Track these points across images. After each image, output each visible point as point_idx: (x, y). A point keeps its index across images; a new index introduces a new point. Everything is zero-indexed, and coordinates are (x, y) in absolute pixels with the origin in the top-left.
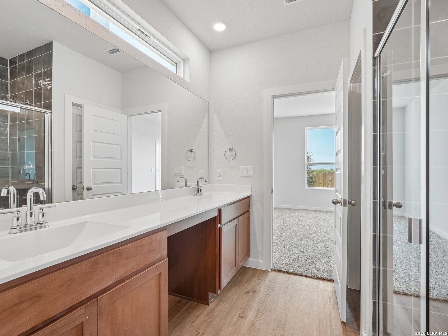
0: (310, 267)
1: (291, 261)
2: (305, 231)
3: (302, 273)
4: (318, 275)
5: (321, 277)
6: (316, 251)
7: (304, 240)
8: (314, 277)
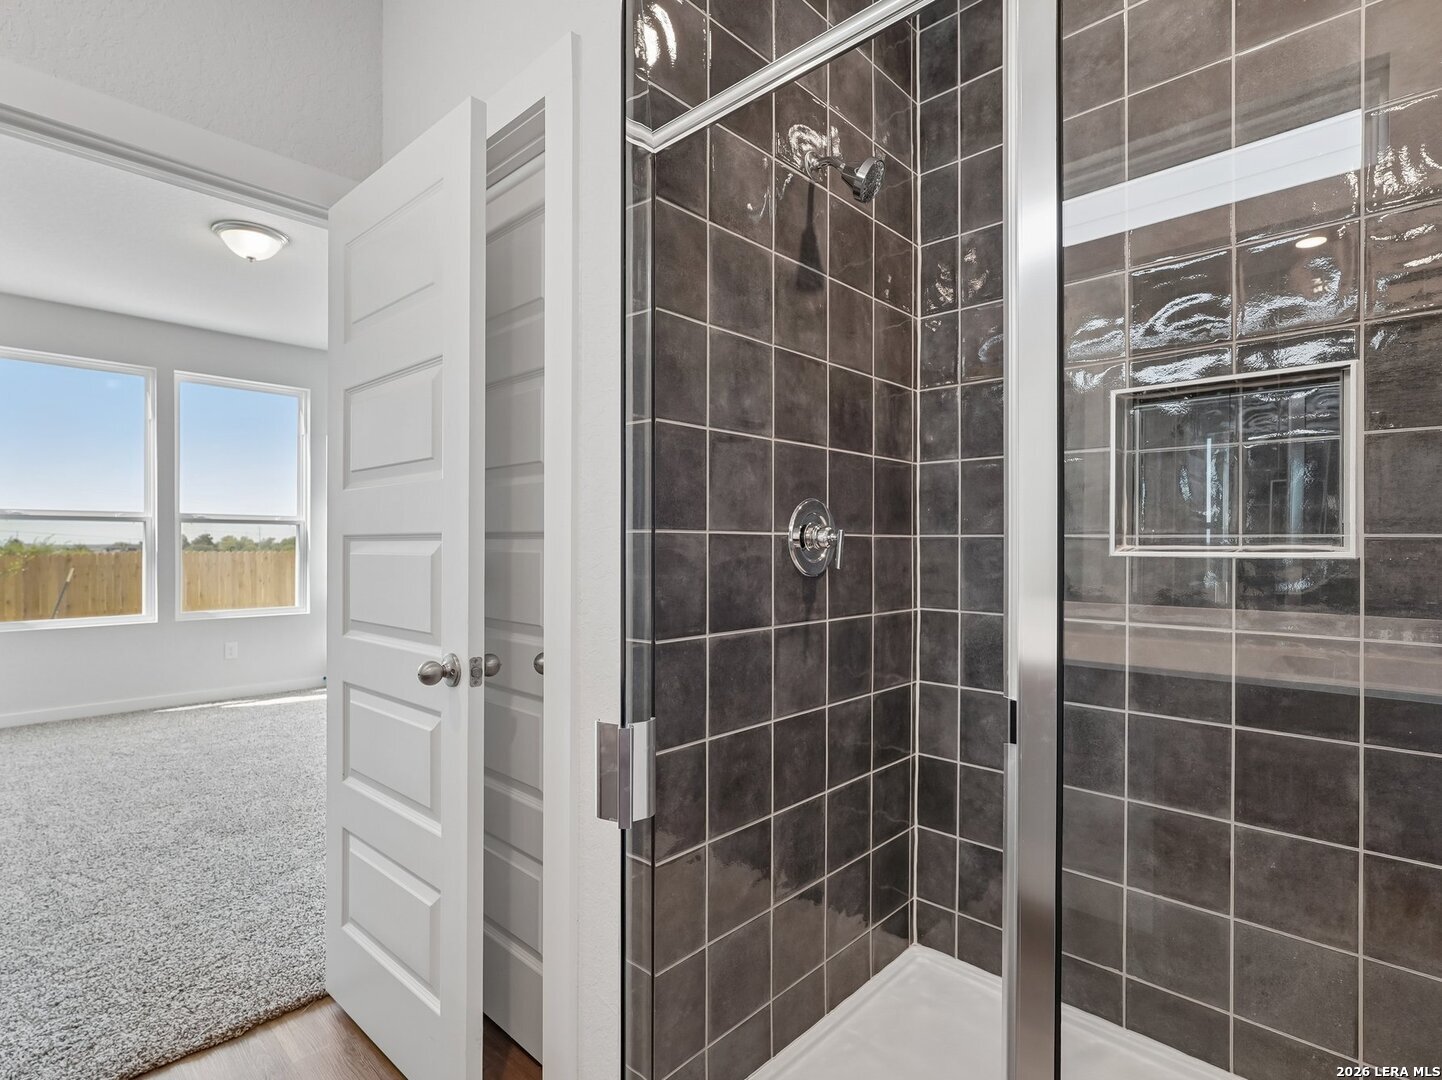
0: (193, 998)
1: (69, 1020)
2: (50, 832)
3: (169, 1044)
4: (251, 1010)
5: (266, 1011)
6: (169, 903)
7: (73, 879)
8: (233, 1031)
